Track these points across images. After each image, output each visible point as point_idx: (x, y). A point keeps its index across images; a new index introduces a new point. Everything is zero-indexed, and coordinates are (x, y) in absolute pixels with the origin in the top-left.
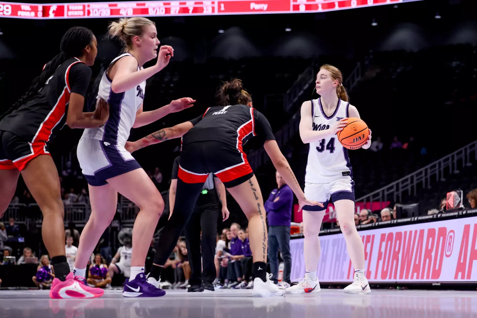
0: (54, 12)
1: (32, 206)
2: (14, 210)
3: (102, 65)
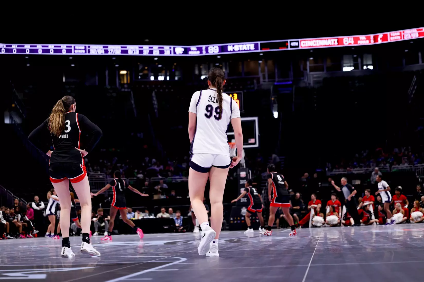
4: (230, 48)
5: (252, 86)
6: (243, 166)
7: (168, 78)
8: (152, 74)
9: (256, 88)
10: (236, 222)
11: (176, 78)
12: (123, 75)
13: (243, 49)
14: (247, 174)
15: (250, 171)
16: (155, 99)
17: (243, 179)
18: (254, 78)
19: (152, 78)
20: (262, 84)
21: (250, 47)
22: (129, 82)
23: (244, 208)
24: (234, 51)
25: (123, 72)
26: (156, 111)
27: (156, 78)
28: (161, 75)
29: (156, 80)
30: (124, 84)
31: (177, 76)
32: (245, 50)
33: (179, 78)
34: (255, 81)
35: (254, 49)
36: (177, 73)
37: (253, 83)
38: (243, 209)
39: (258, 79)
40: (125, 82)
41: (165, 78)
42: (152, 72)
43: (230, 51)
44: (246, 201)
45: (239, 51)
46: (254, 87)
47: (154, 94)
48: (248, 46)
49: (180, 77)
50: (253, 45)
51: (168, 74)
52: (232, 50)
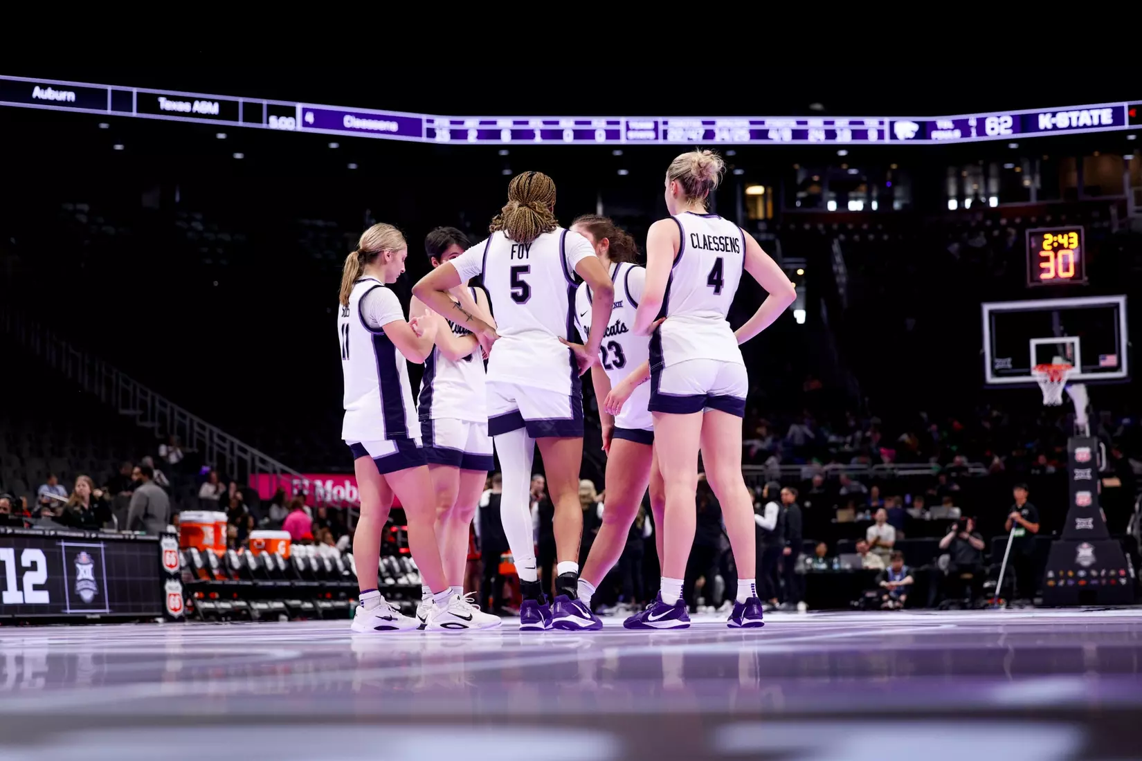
4: (1045, 121)
5: (1106, 224)
6: (1084, 432)
7: (875, 206)
8: (832, 195)
9: (1115, 230)
10: (1061, 583)
11: (897, 205)
12: (755, 197)
13: (1081, 124)
14: (1093, 454)
15: (1102, 446)
16: (838, 259)
17: (1082, 466)
18: (1111, 202)
19: (832, 206)
20: (1133, 219)
21: (1100, 116)
22: (770, 215)
23: (1085, 545)
24: (1055, 127)
25: (756, 190)
26: (841, 291)
27: (842, 203)
28: (856, 199)
29: (843, 210)
30: (757, 221)
31: (899, 199)
32: (1085, 126)
33: (904, 206)
34: (1114, 211)
35: (1110, 121)
36: (899, 192)
37: (1107, 216)
38: (1081, 548)
39: (1122, 206)
40: (761, 215)
41: (867, 206)
42: (831, 190)
43: (1046, 129)
44: (1091, 526)
45: (1070, 127)
46: (1110, 227)
47: (836, 248)
48: (1095, 113)
49: (907, 202)
50: (1110, 111)
51: (875, 194)
52: (1050, 126)
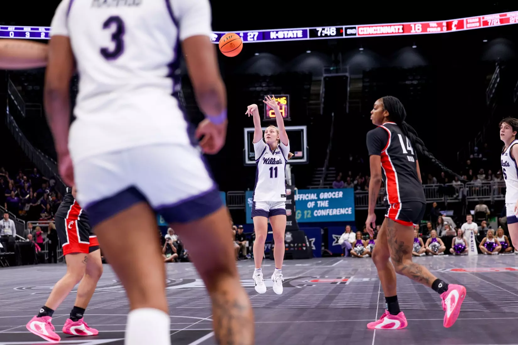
0: (455, 26)
1: (448, 186)
2: (434, 189)
3: (496, 64)
